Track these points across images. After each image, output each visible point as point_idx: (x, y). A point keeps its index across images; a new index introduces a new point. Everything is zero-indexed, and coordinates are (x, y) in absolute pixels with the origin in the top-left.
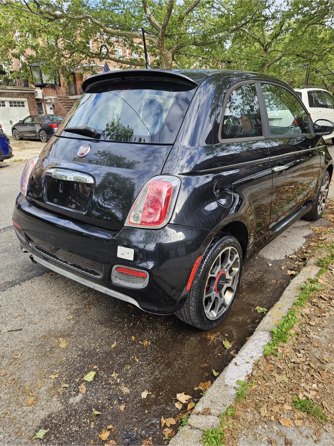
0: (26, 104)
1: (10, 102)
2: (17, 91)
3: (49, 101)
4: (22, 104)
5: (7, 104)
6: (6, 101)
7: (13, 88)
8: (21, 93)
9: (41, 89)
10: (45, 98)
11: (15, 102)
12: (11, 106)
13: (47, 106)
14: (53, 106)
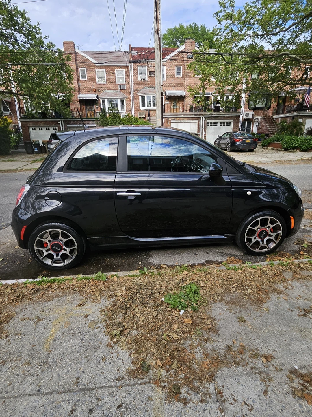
0: (232, 124)
1: (221, 123)
2: (227, 115)
3: (256, 120)
4: (228, 124)
5: (219, 124)
6: (219, 122)
7: (225, 113)
8: (230, 116)
9: (253, 111)
10: (254, 118)
11: (224, 123)
12: (221, 125)
13: (254, 123)
14: (259, 124)
